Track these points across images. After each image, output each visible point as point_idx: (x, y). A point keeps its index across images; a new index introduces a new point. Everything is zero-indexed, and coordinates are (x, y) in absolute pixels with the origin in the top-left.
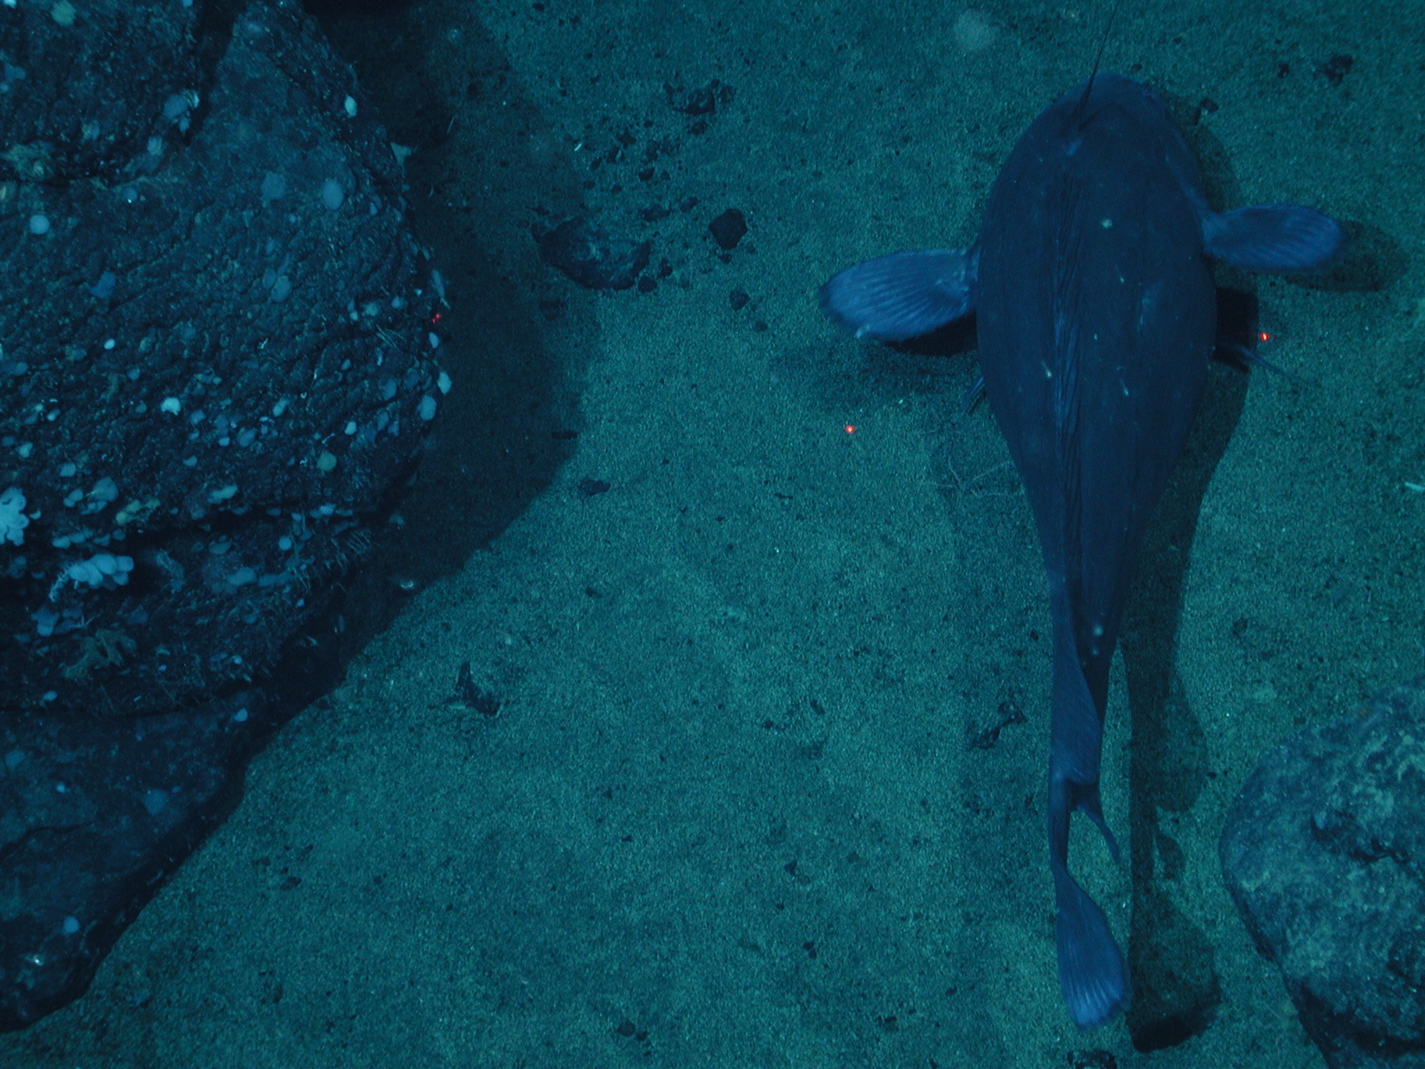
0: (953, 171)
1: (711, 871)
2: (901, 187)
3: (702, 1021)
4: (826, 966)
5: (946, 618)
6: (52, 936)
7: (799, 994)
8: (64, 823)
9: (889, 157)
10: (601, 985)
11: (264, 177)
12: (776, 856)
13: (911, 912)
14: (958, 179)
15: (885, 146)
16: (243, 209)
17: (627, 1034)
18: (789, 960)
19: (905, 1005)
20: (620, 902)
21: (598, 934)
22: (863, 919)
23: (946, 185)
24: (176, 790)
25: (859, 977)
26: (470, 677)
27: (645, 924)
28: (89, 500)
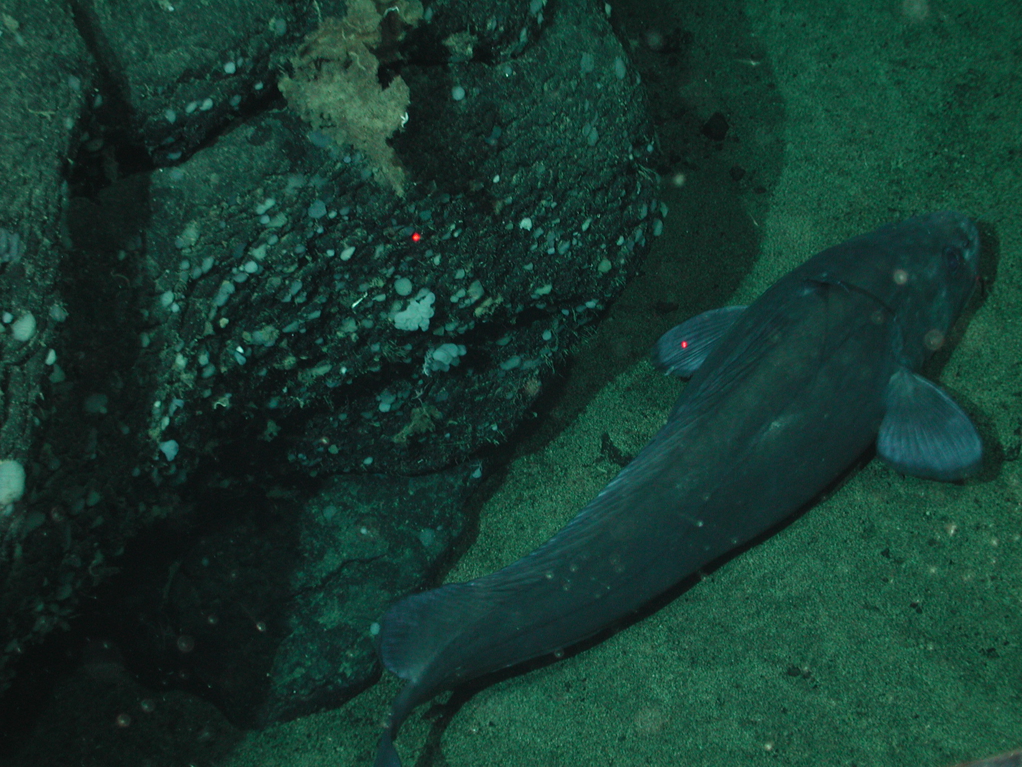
0: (878, 74)
1: (827, 560)
2: (839, 89)
3: (852, 661)
4: (931, 618)
5: (958, 375)
6: (362, 638)
7: (916, 639)
8: (367, 555)
9: (824, 69)
10: (764, 644)
11: (581, 56)
12: (871, 546)
13: (987, 575)
14: (883, 79)
15: (819, 63)
16: (570, 80)
17: (795, 675)
18: (902, 616)
19: (999, 639)
20: (766, 585)
21: (754, 609)
22: (952, 583)
23: (875, 84)
24: (439, 528)
25: (959, 623)
26: (612, 443)
27: (789, 599)
28: (467, 297)
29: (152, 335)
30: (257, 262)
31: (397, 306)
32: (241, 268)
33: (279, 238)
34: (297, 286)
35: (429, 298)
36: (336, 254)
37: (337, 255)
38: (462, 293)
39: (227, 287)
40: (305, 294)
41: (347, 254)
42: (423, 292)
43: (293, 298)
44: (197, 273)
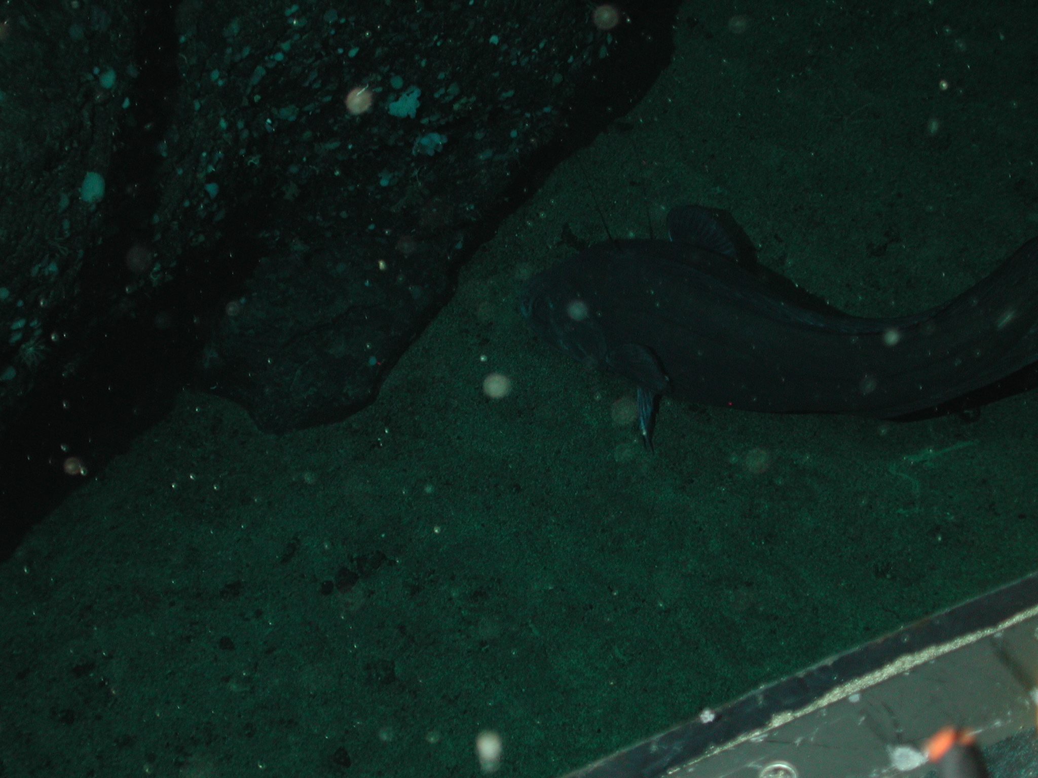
6: (362, 367)
8: (368, 303)
28: (446, 94)
29: (202, 102)
30: (284, 53)
31: (392, 97)
32: (272, 57)
33: (301, 36)
34: (314, 75)
35: (416, 93)
36: (344, 52)
37: (346, 52)
38: (442, 91)
39: (260, 71)
40: (320, 82)
41: (353, 53)
42: (412, 88)
43: (310, 85)
44: (237, 58)
